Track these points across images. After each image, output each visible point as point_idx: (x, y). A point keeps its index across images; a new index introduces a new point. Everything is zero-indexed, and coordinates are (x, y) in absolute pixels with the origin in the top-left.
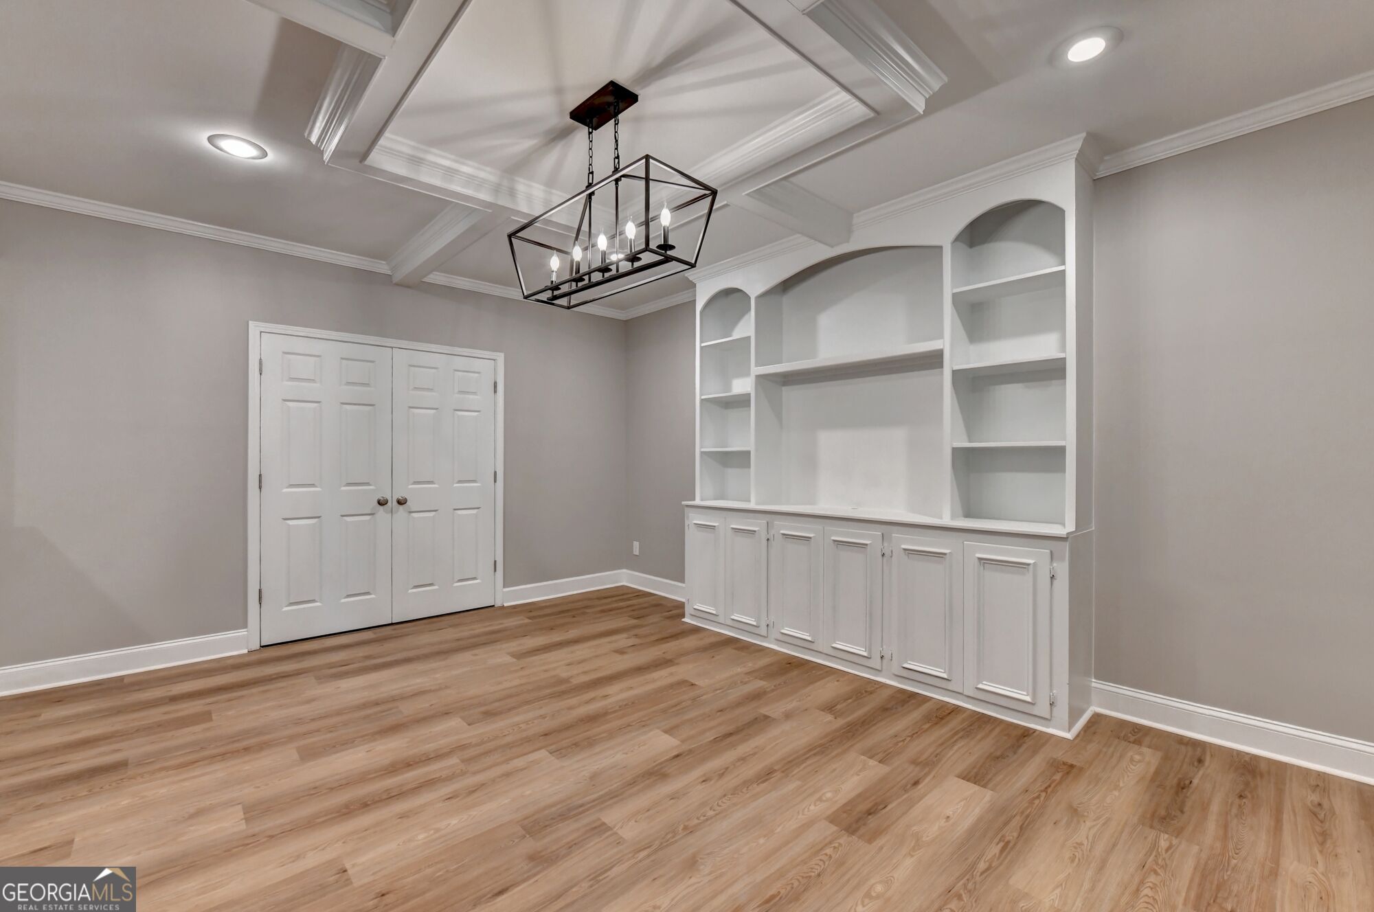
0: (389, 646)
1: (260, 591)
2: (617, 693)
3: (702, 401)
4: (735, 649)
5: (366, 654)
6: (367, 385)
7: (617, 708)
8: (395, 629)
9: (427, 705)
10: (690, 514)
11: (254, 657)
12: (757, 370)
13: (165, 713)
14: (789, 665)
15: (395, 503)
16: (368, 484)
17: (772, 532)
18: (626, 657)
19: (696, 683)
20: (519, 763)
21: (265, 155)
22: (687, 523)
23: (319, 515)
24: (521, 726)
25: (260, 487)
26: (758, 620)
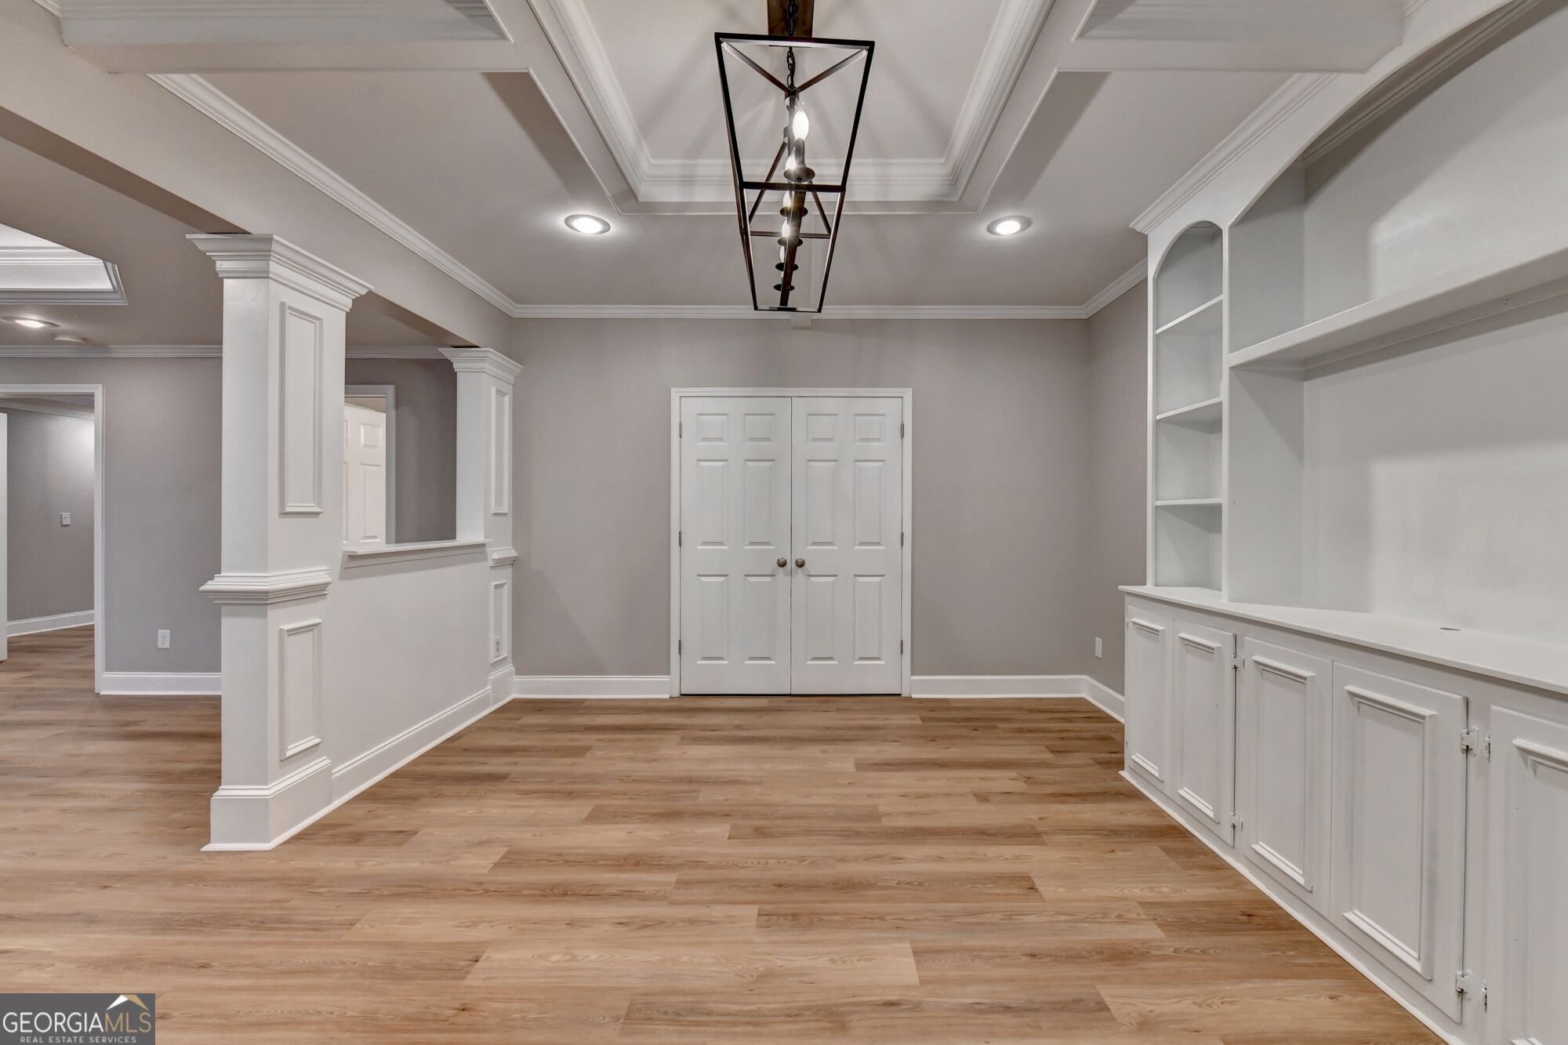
0: (767, 719)
1: (680, 641)
2: (917, 859)
3: (1157, 423)
4: (1164, 849)
5: (737, 722)
6: (768, 439)
7: (894, 883)
8: (789, 701)
9: (722, 798)
10: (1130, 607)
11: (675, 704)
12: (1231, 358)
13: (570, 740)
14: (1244, 918)
15: (794, 565)
16: (768, 543)
17: (1242, 656)
18: (984, 807)
19: (1040, 888)
20: (718, 912)
21: (607, 227)
22: (1126, 621)
23: (725, 574)
24: (770, 861)
25: (680, 544)
26: (1217, 809)
